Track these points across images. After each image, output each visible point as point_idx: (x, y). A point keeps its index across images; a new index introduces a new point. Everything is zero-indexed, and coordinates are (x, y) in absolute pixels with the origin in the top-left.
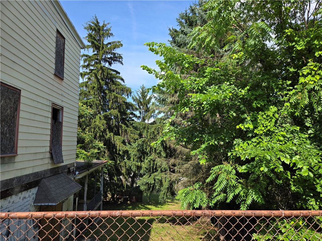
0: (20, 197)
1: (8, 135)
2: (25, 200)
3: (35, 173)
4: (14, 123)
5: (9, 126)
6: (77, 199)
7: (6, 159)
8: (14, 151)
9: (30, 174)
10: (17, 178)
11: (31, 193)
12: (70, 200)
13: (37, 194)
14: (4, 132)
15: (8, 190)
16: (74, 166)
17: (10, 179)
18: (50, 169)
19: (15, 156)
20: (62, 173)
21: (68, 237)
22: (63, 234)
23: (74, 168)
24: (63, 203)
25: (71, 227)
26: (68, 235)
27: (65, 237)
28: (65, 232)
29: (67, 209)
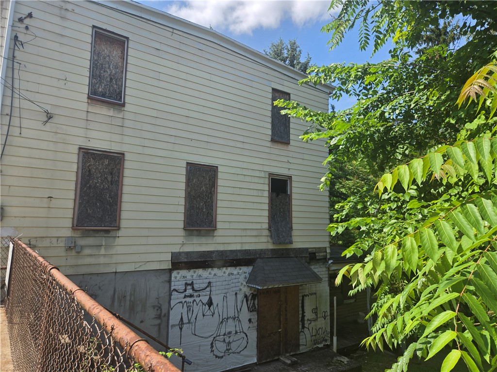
0: (224, 272)
1: (204, 210)
2: (233, 277)
3: (246, 250)
4: (211, 198)
5: (205, 202)
6: (335, 298)
7: (202, 232)
8: (212, 225)
9: (237, 250)
10: (217, 251)
11: (241, 271)
12: (320, 296)
13: (250, 274)
14: (200, 207)
15: (206, 261)
16: (326, 252)
17: (208, 251)
19: (214, 230)
20: (297, 257)
21: (320, 346)
22: (309, 338)
23: (326, 255)
24: (305, 297)
25: (329, 335)
26: (321, 343)
27: (315, 344)
28: (314, 337)
29: (315, 307)
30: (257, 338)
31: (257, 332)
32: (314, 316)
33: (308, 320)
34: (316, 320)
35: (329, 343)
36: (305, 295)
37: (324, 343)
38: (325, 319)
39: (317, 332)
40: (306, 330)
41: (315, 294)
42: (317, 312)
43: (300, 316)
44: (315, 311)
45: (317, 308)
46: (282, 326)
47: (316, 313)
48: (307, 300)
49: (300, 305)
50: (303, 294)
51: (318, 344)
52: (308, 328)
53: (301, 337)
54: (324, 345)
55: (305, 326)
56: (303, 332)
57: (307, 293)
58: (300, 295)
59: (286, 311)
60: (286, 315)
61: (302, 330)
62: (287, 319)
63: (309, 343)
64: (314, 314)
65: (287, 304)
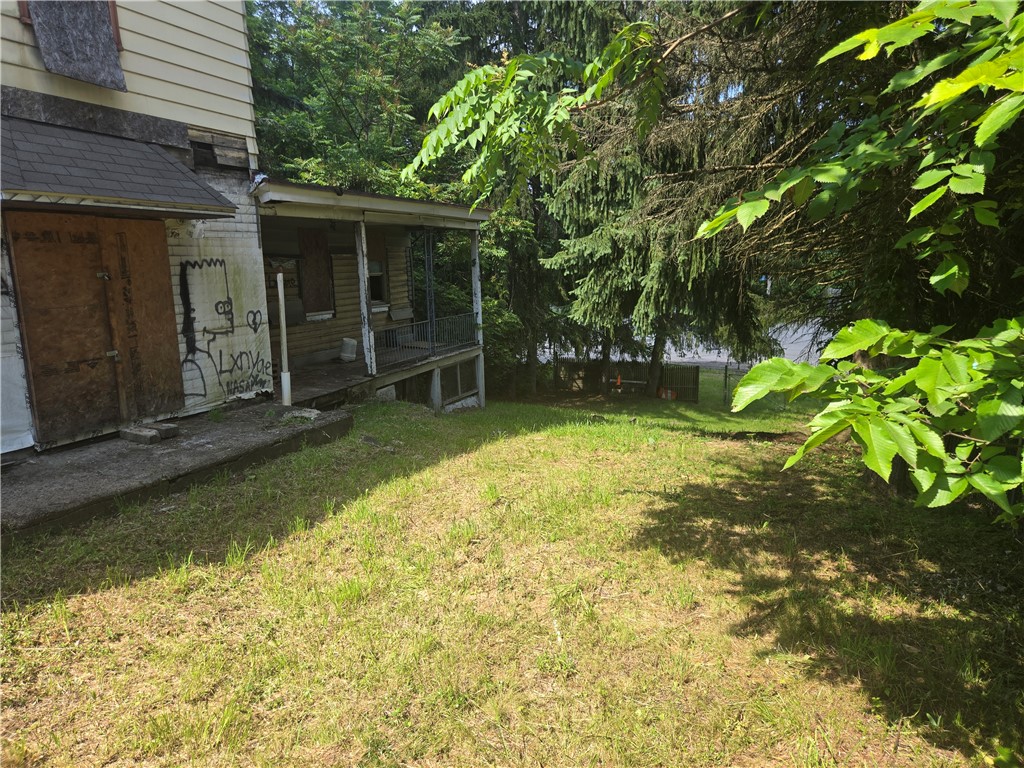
6: (280, 277)
12: (238, 271)
16: (246, 150)
18: (45, 97)
20: (148, 143)
21: (246, 396)
22: (211, 378)
23: (247, 160)
24: (189, 268)
25: (270, 370)
26: (248, 388)
27: (231, 392)
28: (228, 374)
29: (225, 299)
30: (27, 376)
31: (24, 357)
32: (222, 321)
33: (205, 330)
34: (230, 331)
35: (269, 390)
36: (188, 262)
37: (257, 389)
38: (255, 330)
39: (236, 363)
40: (198, 355)
41: (222, 263)
42: (230, 312)
43: (180, 319)
44: (226, 308)
45: (229, 302)
46: (117, 341)
47: (229, 314)
48: (195, 277)
49: (176, 290)
50: (184, 259)
51: (241, 392)
52: (208, 353)
53: (186, 375)
54: (257, 394)
55: (199, 345)
56: (192, 361)
57: (197, 259)
58: (174, 261)
59: (128, 300)
60: (130, 314)
61: (190, 357)
62: (133, 323)
63: (213, 390)
64: (223, 316)
65: (129, 282)
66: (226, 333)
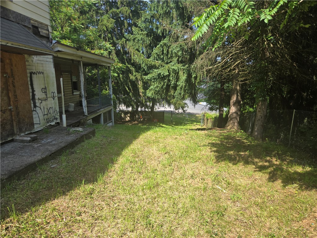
6: (61, 79)
12: (48, 77)
16: (48, 30)
20: (19, 24)
21: (53, 123)
22: (41, 117)
23: (49, 34)
24: (33, 74)
25: (59, 114)
26: (53, 121)
27: (48, 122)
28: (46, 115)
29: (44, 87)
32: (43, 96)
33: (39, 99)
34: (46, 100)
35: (59, 121)
36: (32, 72)
37: (55, 121)
38: (54, 99)
39: (48, 112)
40: (37, 108)
41: (43, 73)
43: (31, 94)
44: (45, 90)
45: (46, 88)
46: (12, 103)
47: (45, 92)
48: (34, 77)
49: (29, 83)
50: (31, 71)
51: (51, 122)
52: (40, 107)
53: (34, 116)
54: (56, 123)
55: (37, 104)
56: (35, 111)
57: (35, 71)
58: (28, 71)
59: (14, 86)
60: (15, 92)
61: (34, 109)
62: (16, 95)
63: (42, 122)
64: (44, 94)
65: (14, 79)
66: (45, 100)
